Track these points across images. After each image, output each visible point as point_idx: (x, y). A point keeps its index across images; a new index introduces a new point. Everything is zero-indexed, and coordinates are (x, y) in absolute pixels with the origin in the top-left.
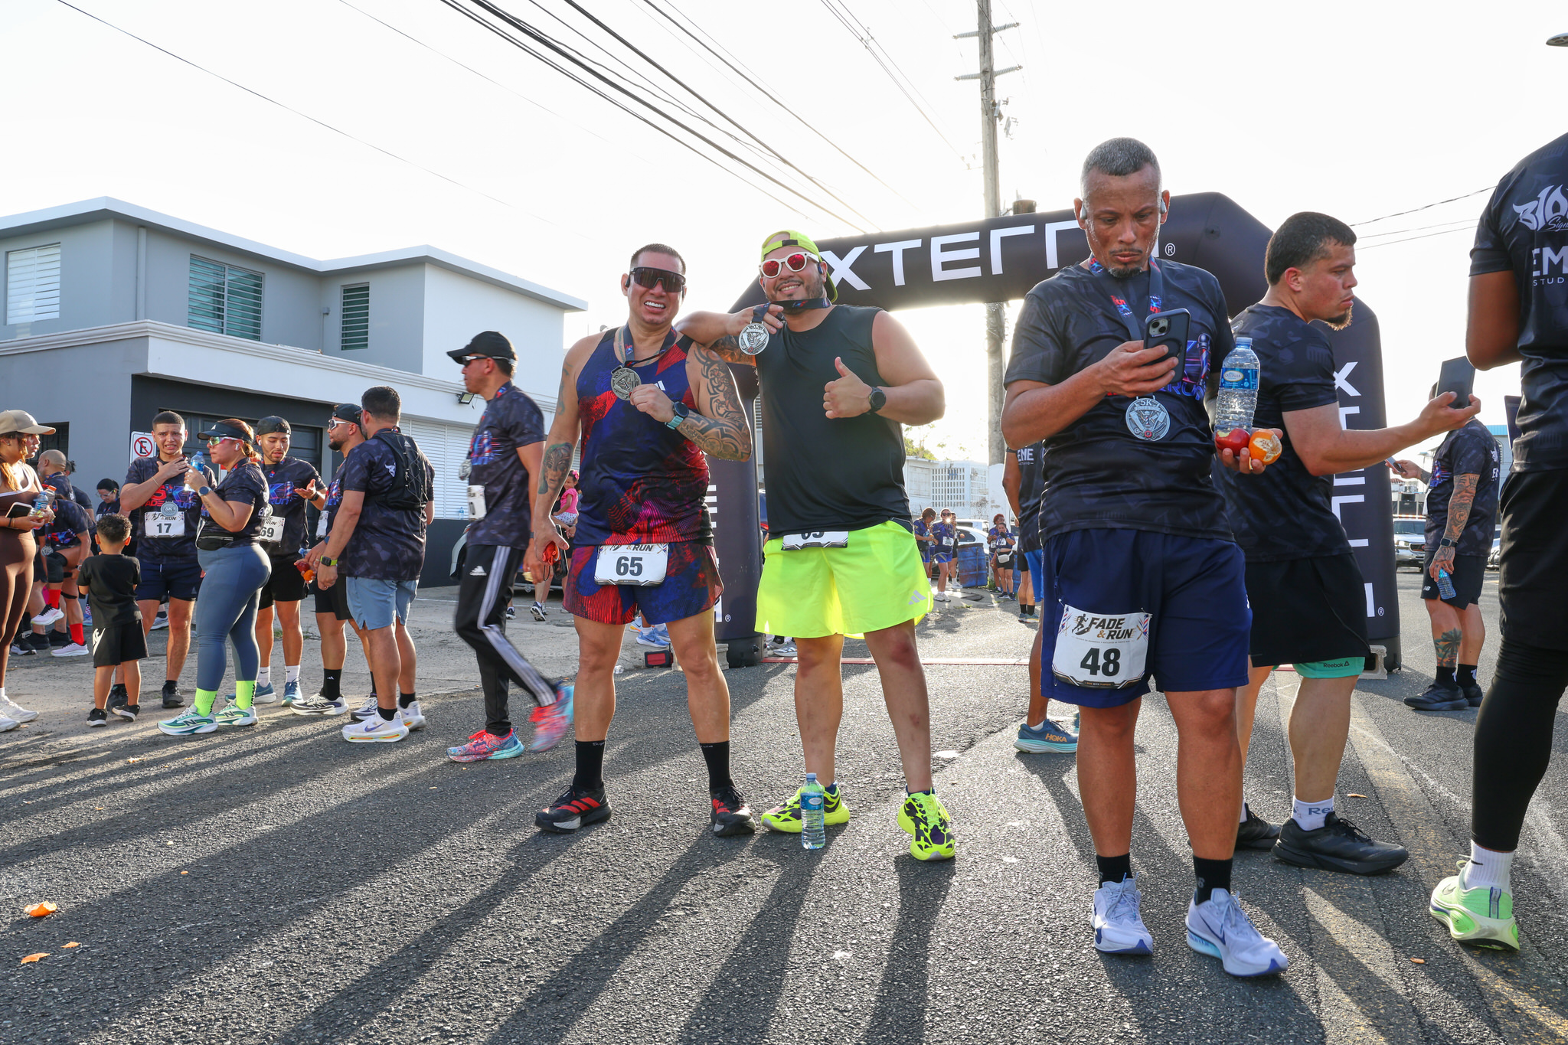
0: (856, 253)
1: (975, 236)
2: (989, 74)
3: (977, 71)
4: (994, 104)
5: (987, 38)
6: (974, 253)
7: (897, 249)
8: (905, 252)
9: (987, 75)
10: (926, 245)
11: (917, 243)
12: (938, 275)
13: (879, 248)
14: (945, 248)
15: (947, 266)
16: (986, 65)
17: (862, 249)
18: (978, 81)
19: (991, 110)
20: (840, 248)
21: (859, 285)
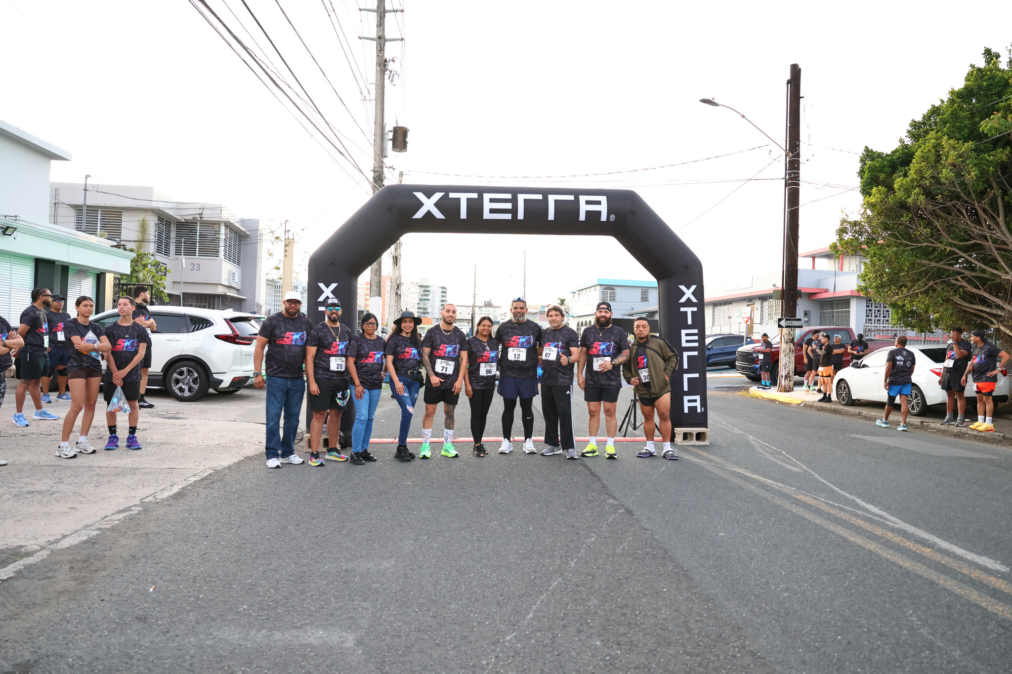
0: (438, 196)
1: (509, 196)
2: (383, 40)
3: (374, 36)
4: (386, 61)
5: (382, 16)
6: (509, 206)
7: (463, 197)
8: (468, 199)
9: (381, 40)
10: (481, 198)
11: (475, 196)
12: (487, 215)
13: (452, 195)
14: (492, 200)
15: (492, 211)
16: (381, 33)
17: (442, 194)
18: (375, 43)
19: (383, 64)
20: (429, 191)
21: (438, 215)
